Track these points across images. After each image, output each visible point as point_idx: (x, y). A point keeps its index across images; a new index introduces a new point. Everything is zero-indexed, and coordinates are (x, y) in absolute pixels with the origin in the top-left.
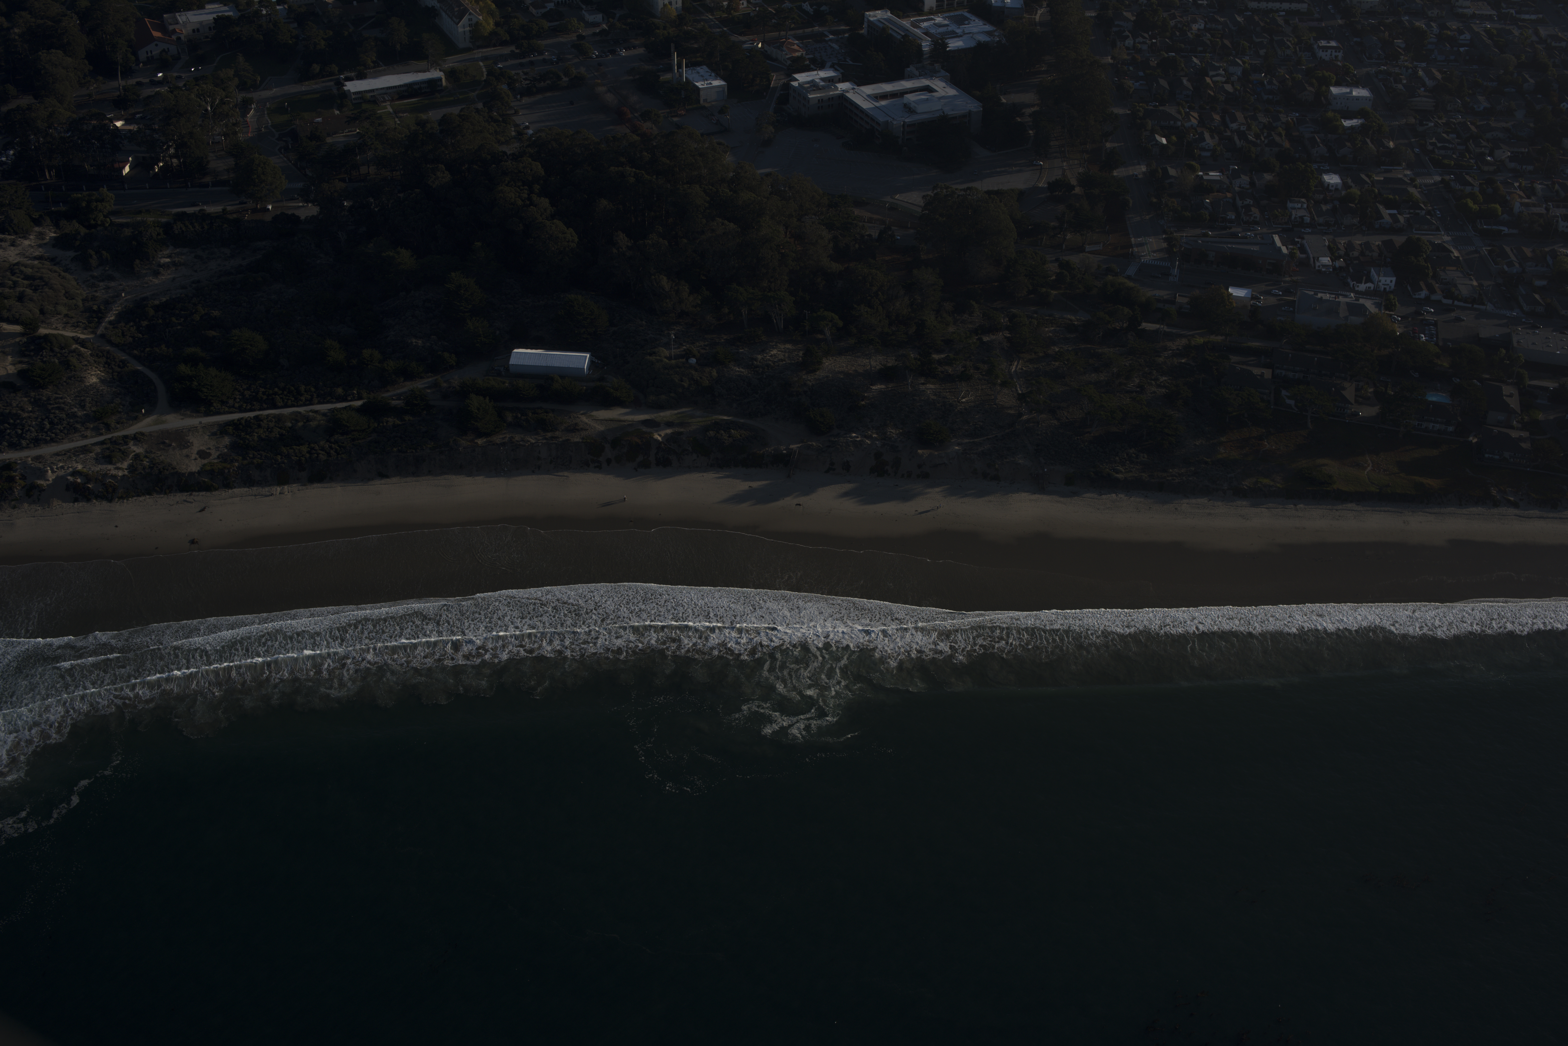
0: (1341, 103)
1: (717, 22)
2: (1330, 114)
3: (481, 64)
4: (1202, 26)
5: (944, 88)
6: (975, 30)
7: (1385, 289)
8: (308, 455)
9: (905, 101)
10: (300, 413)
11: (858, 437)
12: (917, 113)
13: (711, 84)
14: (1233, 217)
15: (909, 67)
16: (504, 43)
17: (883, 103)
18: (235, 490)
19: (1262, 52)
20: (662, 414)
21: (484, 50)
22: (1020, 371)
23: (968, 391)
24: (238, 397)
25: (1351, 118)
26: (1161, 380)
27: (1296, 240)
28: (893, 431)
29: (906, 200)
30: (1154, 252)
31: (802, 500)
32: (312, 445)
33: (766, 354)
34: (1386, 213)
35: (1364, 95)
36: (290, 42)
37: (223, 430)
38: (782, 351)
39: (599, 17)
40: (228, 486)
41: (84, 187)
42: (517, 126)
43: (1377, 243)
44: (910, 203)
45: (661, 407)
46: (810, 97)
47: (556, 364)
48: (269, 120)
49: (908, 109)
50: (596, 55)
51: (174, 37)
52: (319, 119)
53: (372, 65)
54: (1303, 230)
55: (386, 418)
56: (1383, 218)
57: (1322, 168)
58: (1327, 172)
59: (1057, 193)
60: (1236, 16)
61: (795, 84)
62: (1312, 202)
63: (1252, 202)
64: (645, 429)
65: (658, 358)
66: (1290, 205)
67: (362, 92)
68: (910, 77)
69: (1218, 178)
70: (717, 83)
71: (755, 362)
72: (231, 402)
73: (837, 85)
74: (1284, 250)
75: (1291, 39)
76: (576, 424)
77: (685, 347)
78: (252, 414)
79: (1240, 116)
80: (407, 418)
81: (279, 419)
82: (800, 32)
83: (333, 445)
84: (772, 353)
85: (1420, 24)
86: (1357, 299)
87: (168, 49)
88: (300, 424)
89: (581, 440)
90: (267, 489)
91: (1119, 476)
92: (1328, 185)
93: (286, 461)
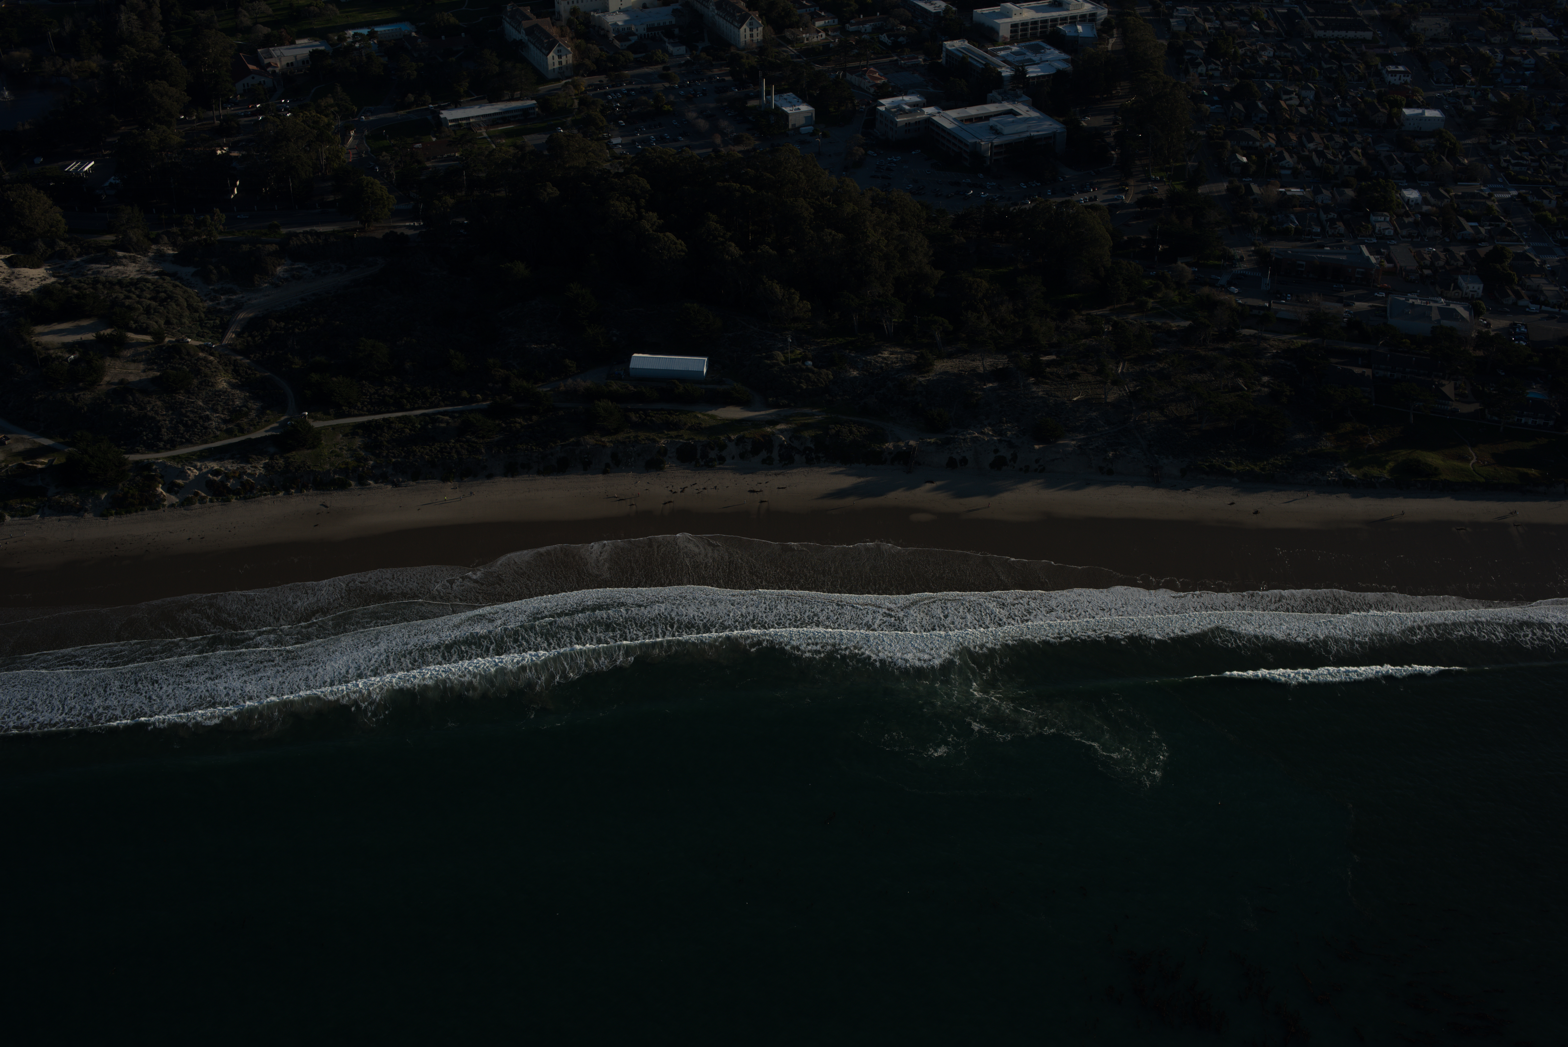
0: (1414, 124)
2: (1405, 135)
4: (1271, 54)
5: (1028, 111)
6: (1052, 58)
9: (991, 124)
10: (427, 414)
11: (975, 434)
12: (1003, 135)
13: (799, 109)
14: (1319, 230)
15: (991, 92)
16: (592, 73)
17: (970, 125)
18: (370, 486)
19: (1332, 77)
22: (1126, 371)
23: (1078, 390)
24: (366, 401)
26: (1264, 380)
27: (1383, 250)
28: (1009, 428)
30: (1244, 263)
32: (443, 445)
33: (879, 356)
34: (1468, 226)
35: (1437, 116)
36: (384, 74)
37: (353, 431)
38: (893, 354)
39: (682, 49)
40: (363, 483)
41: (194, 209)
43: (1461, 254)
46: (897, 120)
47: (676, 367)
48: (368, 146)
49: (995, 131)
51: (269, 70)
52: (419, 145)
53: (465, 95)
54: (1387, 242)
56: (1465, 230)
57: (1400, 184)
58: (1406, 188)
59: (1145, 209)
60: (1304, 44)
61: (882, 108)
62: (1394, 216)
63: (1336, 215)
64: (767, 428)
65: (774, 361)
66: (1373, 218)
67: (458, 119)
68: (993, 101)
69: (1302, 194)
70: (804, 108)
71: (868, 365)
72: (359, 405)
73: (923, 109)
74: (1373, 259)
75: (1359, 65)
76: (700, 423)
77: (800, 351)
78: (381, 417)
79: (1316, 136)
81: (407, 420)
82: (880, 61)
83: (464, 445)
84: (884, 355)
85: (1485, 50)
86: (1448, 304)
87: (264, 81)
88: (430, 425)
89: (705, 439)
90: (402, 486)
91: (1231, 469)
92: (1408, 200)
93: (418, 459)
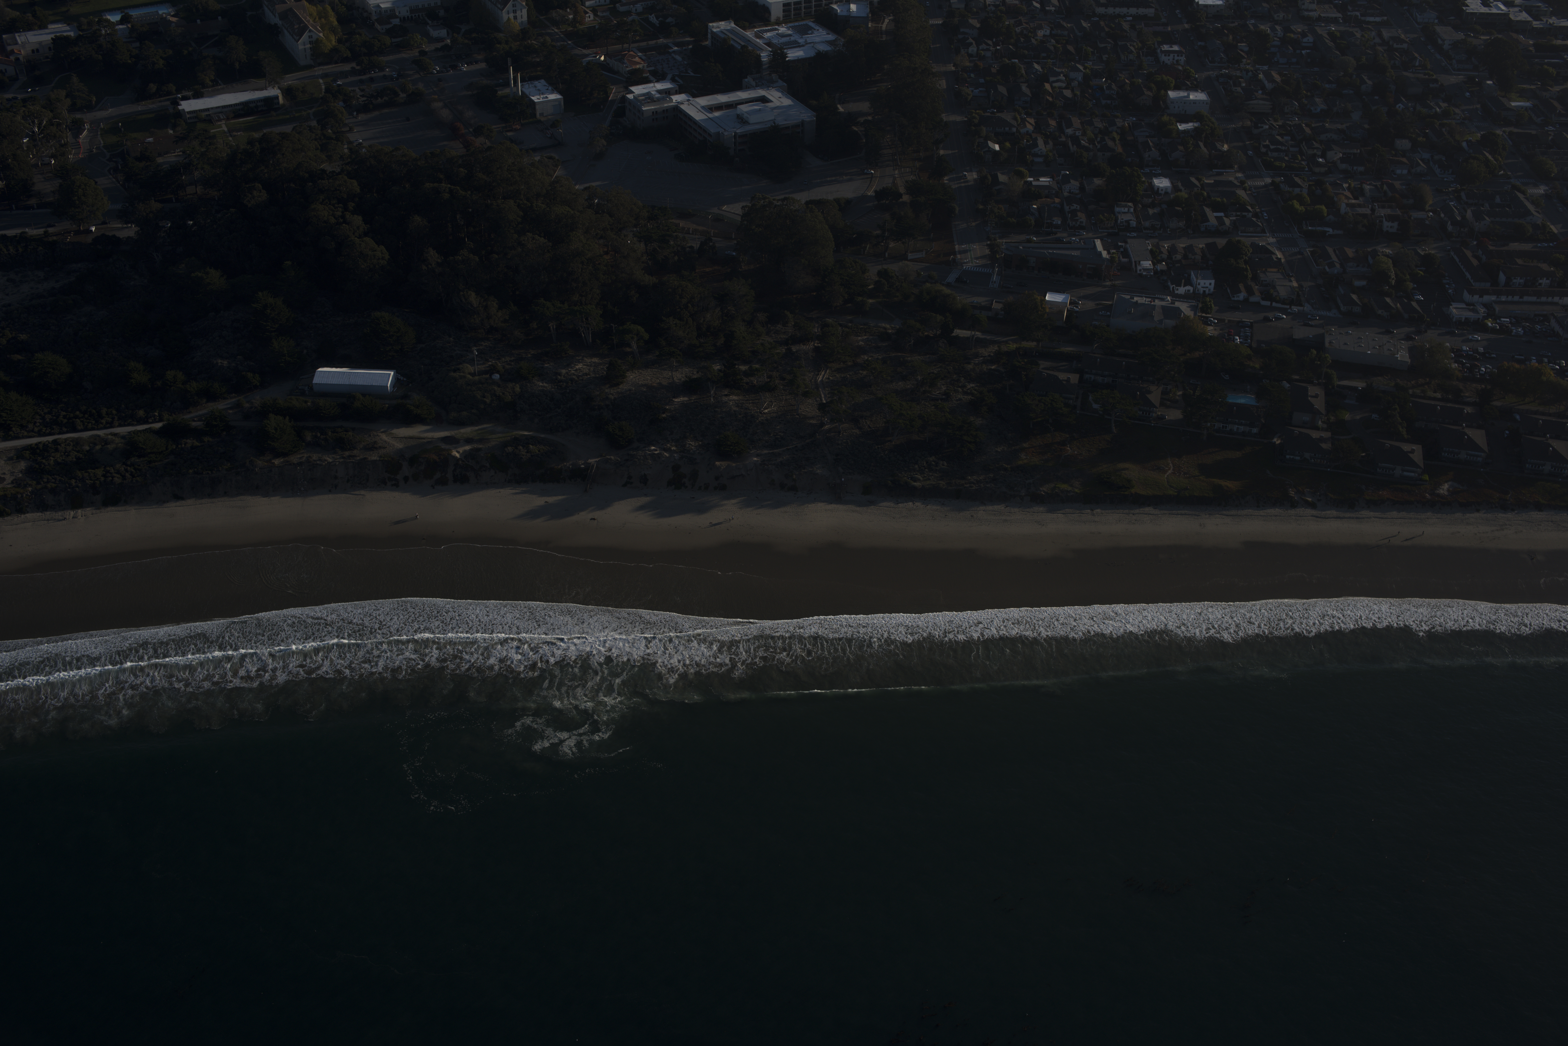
1: (562, 36)
2: (1165, 118)
3: (321, 81)
4: (1048, 33)
5: (780, 98)
6: (818, 39)
7: (1204, 291)
8: (103, 479)
9: (738, 112)
10: (99, 436)
11: (656, 450)
12: (749, 124)
13: (547, 97)
14: (1059, 222)
15: (747, 78)
16: (345, 60)
17: (717, 114)
18: (27, 515)
19: (1105, 57)
20: (463, 431)
21: (325, 67)
22: (827, 380)
23: (771, 402)
24: (38, 421)
25: (1186, 122)
26: (969, 387)
27: (1120, 244)
28: (693, 443)
29: (732, 212)
30: (977, 258)
31: (597, 514)
32: (108, 468)
33: (572, 368)
34: (1212, 216)
35: (1201, 99)
36: (130, 61)
37: (19, 454)
38: (588, 365)
39: (443, 33)
40: (20, 511)
42: (350, 143)
43: (1201, 246)
44: (737, 214)
45: (462, 424)
46: (643, 109)
47: (360, 382)
48: (101, 141)
49: (741, 120)
50: (437, 71)
51: (12, 58)
52: (151, 139)
53: (210, 83)
54: (1128, 234)
55: (185, 440)
56: (1208, 221)
57: (1154, 172)
58: (1157, 176)
59: (884, 201)
60: (1082, 21)
61: (630, 96)
62: (1140, 206)
63: (1079, 207)
64: (444, 446)
65: (462, 374)
66: (1117, 209)
67: (197, 111)
68: (748, 88)
69: (1047, 184)
70: (553, 96)
71: (559, 377)
72: (31, 426)
73: (672, 97)
74: (1105, 254)
75: (1135, 44)
76: (375, 442)
77: (490, 363)
78: (50, 438)
79: (1076, 122)
80: (206, 439)
81: (77, 442)
82: (644, 44)
83: (129, 468)
84: (577, 367)
85: (1265, 27)
86: (1173, 303)
87: (6, 70)
88: (98, 447)
89: (378, 459)
90: (60, 513)
91: (917, 484)
92: (1158, 189)
93: (80, 485)
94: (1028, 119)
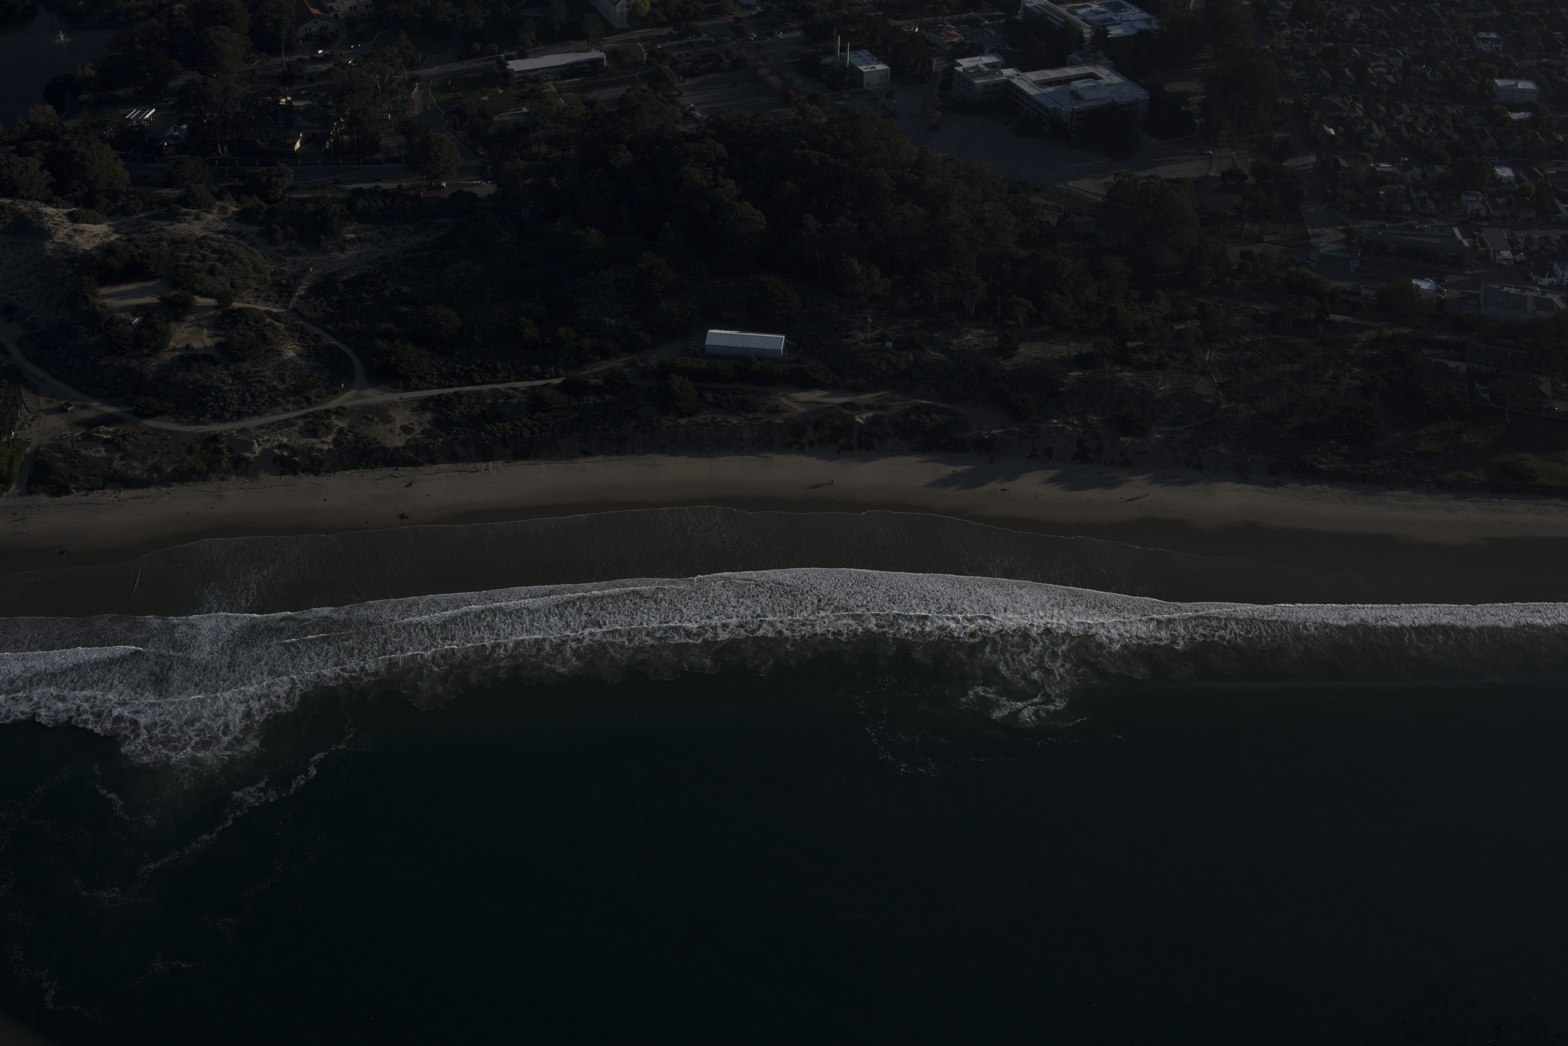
0: (1506, 96)
1: (871, 6)
2: (1497, 107)
3: (640, 45)
4: (1358, 17)
5: (1109, 75)
6: (1132, 18)
8: (512, 432)
9: (1072, 88)
10: (499, 390)
11: (1059, 424)
12: (1085, 100)
13: (874, 68)
14: (1409, 209)
15: (1071, 54)
16: (661, 25)
17: (1050, 89)
18: (440, 466)
19: (1421, 43)
20: (861, 397)
21: (641, 31)
22: (1214, 360)
23: (1165, 379)
24: (435, 373)
25: (1518, 111)
26: (1355, 372)
27: (1475, 233)
28: (1094, 418)
29: (1079, 187)
30: (1332, 243)
31: (1007, 485)
32: (515, 422)
33: (961, 338)
34: (1562, 207)
35: (1530, 88)
36: (448, 20)
37: (423, 405)
38: (976, 337)
40: (433, 461)
41: (257, 162)
42: (682, 107)
43: (1556, 238)
44: (1084, 190)
45: (859, 390)
46: (976, 82)
47: (753, 345)
48: (433, 98)
49: (1076, 96)
50: (754, 38)
51: (332, 14)
52: (486, 98)
53: (532, 44)
54: (1479, 223)
55: (586, 397)
56: (1560, 212)
57: (1492, 161)
58: (1499, 165)
59: (1230, 183)
60: (1392, 6)
61: (959, 69)
62: (1487, 195)
63: (1426, 194)
64: (846, 412)
65: (854, 341)
66: (1464, 198)
67: (525, 71)
68: (1073, 64)
69: (1391, 170)
70: (880, 67)
71: (951, 347)
72: (429, 378)
73: (1002, 71)
74: (1466, 243)
75: (1449, 30)
76: (777, 406)
77: (879, 331)
78: (451, 390)
79: (1405, 107)
80: (607, 396)
81: (479, 395)
82: (955, 17)
83: (536, 423)
84: (967, 338)
86: (1544, 294)
87: (327, 26)
88: (501, 401)
89: (783, 422)
90: (472, 465)
91: (1322, 467)
92: (1501, 178)
93: (490, 437)
94: (1357, 104)
